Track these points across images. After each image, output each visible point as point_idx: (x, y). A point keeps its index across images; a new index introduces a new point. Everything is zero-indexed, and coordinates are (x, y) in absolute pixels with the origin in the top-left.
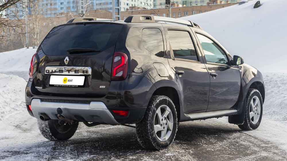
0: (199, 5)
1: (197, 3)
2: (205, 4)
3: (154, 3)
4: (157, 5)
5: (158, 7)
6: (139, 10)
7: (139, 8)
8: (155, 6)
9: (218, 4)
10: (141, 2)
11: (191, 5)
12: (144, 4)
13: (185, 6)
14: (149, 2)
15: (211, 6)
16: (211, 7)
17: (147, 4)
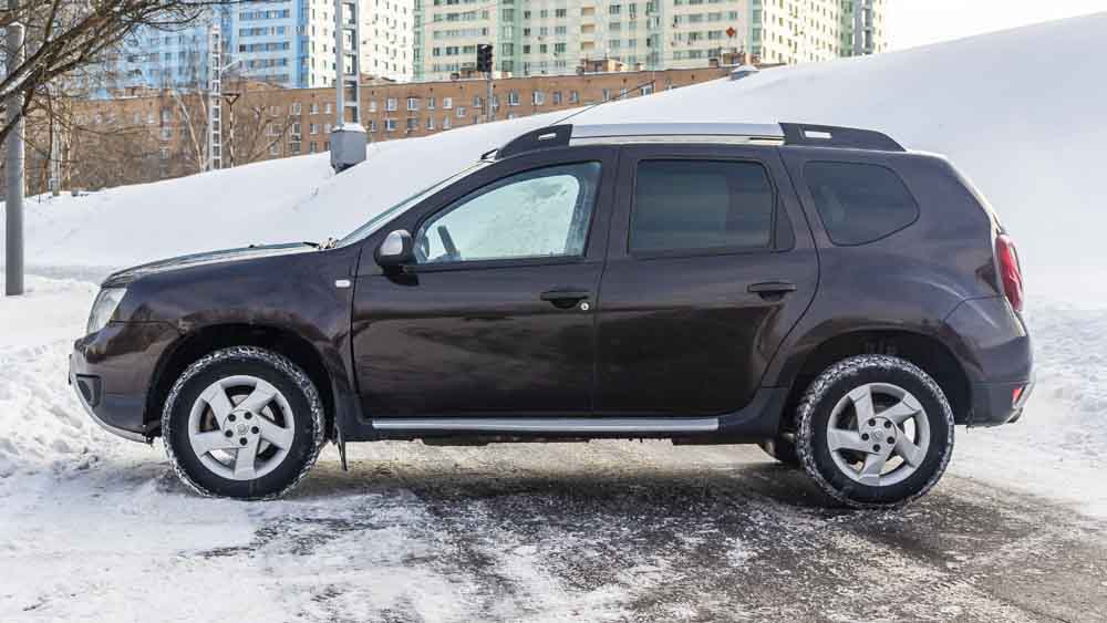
0: (551, 73)
1: (544, 69)
2: (570, 71)
3: (416, 63)
4: (423, 72)
5: (427, 78)
6: (374, 83)
7: (371, 79)
8: (417, 73)
9: (610, 72)
10: (376, 62)
11: (526, 73)
12: (384, 65)
13: (510, 75)
14: (400, 61)
15: (586, 79)
16: (589, 81)
17: (395, 66)
